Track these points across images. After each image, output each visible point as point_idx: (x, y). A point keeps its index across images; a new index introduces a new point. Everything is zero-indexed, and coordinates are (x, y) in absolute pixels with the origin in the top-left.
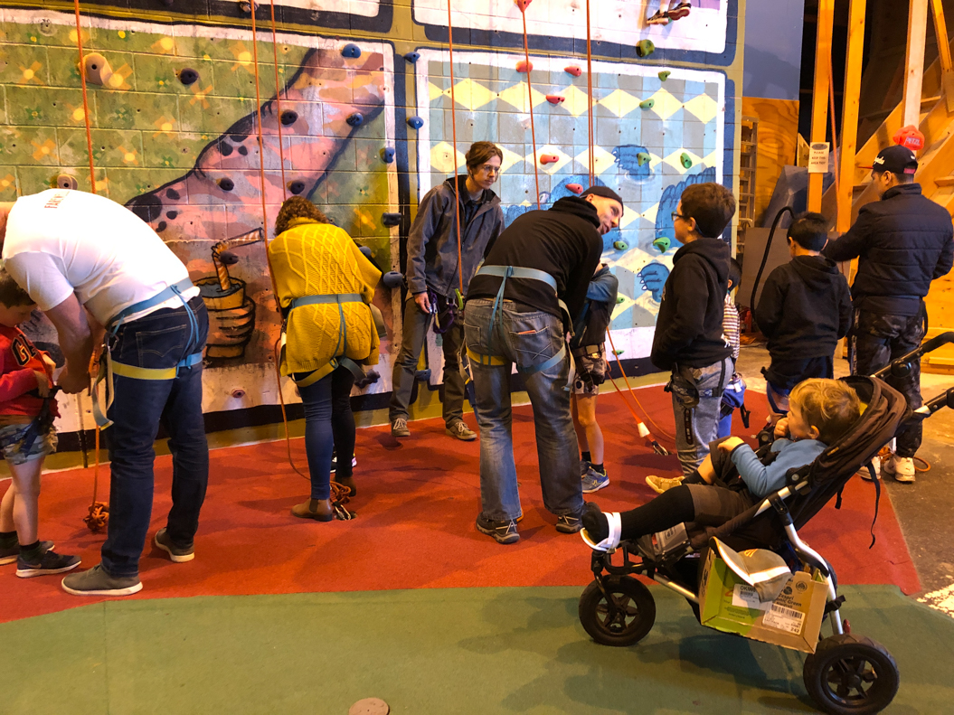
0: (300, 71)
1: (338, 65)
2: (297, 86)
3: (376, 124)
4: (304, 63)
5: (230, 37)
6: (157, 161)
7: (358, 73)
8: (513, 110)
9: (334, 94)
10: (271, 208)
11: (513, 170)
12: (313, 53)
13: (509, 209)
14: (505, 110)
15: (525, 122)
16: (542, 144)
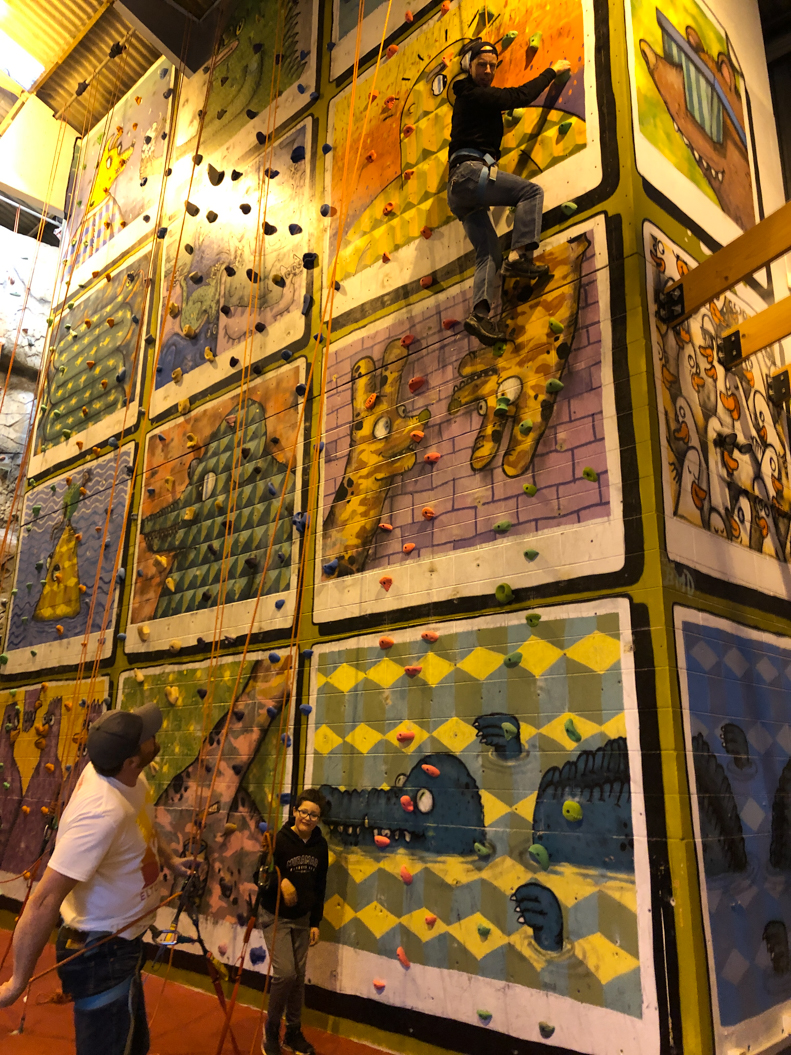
0: (250, 678)
1: (268, 669)
2: (247, 690)
3: (284, 712)
4: (252, 673)
5: (223, 662)
6: (186, 751)
7: (278, 674)
8: (377, 687)
9: (264, 693)
10: (225, 786)
11: (375, 749)
12: (257, 664)
13: (369, 792)
14: (370, 688)
15: (387, 698)
16: (401, 719)
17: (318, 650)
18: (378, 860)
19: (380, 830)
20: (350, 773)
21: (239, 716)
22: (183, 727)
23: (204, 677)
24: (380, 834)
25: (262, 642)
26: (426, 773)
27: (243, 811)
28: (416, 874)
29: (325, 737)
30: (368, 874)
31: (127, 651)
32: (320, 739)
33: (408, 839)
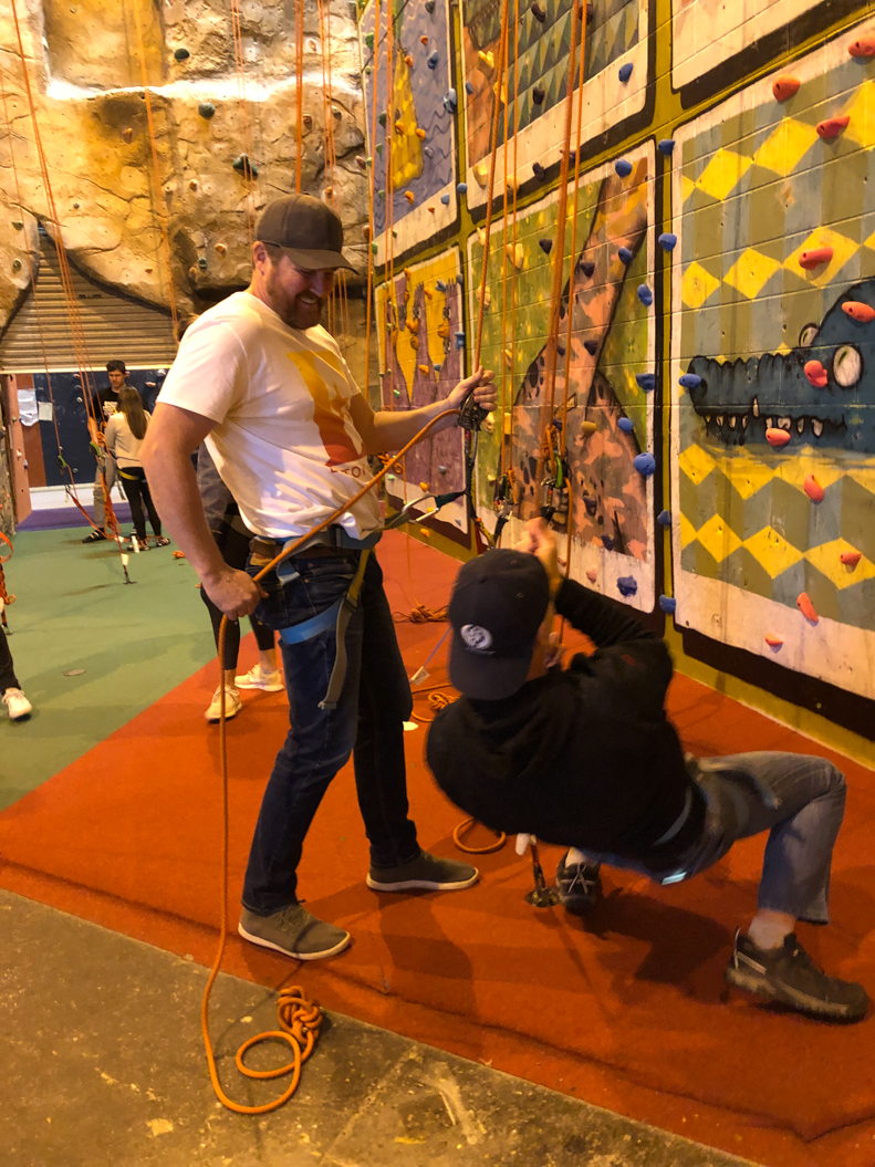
0: (597, 208)
1: (618, 190)
2: (595, 231)
3: (641, 253)
4: (599, 201)
6: (538, 331)
7: (630, 193)
8: (774, 178)
9: (615, 228)
10: (580, 371)
11: (768, 289)
12: (605, 182)
13: (760, 361)
14: (760, 183)
15: (787, 195)
16: (810, 229)
17: (681, 137)
18: (772, 465)
19: (775, 418)
20: (732, 335)
21: (589, 271)
22: (533, 298)
23: (548, 222)
24: (775, 426)
25: (609, 146)
26: (848, 316)
27: (602, 403)
28: (830, 487)
29: (696, 280)
30: (759, 486)
31: (470, 208)
32: (689, 285)
33: (818, 432)
